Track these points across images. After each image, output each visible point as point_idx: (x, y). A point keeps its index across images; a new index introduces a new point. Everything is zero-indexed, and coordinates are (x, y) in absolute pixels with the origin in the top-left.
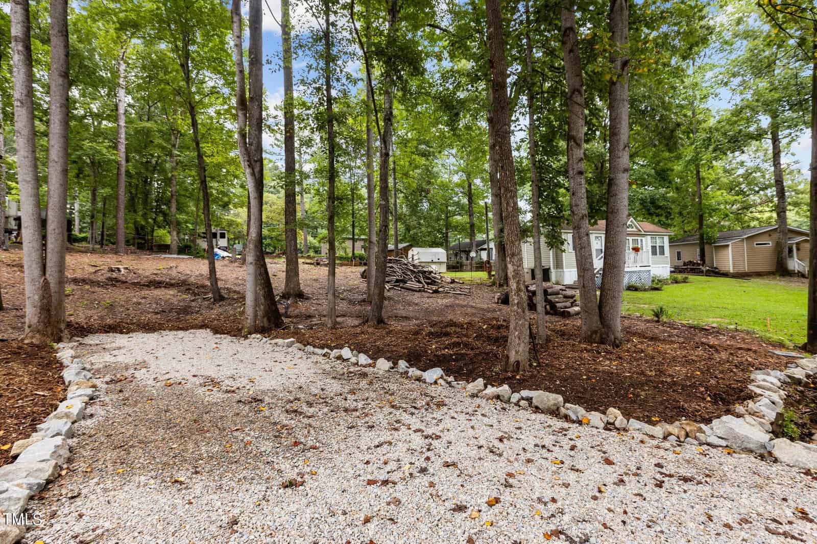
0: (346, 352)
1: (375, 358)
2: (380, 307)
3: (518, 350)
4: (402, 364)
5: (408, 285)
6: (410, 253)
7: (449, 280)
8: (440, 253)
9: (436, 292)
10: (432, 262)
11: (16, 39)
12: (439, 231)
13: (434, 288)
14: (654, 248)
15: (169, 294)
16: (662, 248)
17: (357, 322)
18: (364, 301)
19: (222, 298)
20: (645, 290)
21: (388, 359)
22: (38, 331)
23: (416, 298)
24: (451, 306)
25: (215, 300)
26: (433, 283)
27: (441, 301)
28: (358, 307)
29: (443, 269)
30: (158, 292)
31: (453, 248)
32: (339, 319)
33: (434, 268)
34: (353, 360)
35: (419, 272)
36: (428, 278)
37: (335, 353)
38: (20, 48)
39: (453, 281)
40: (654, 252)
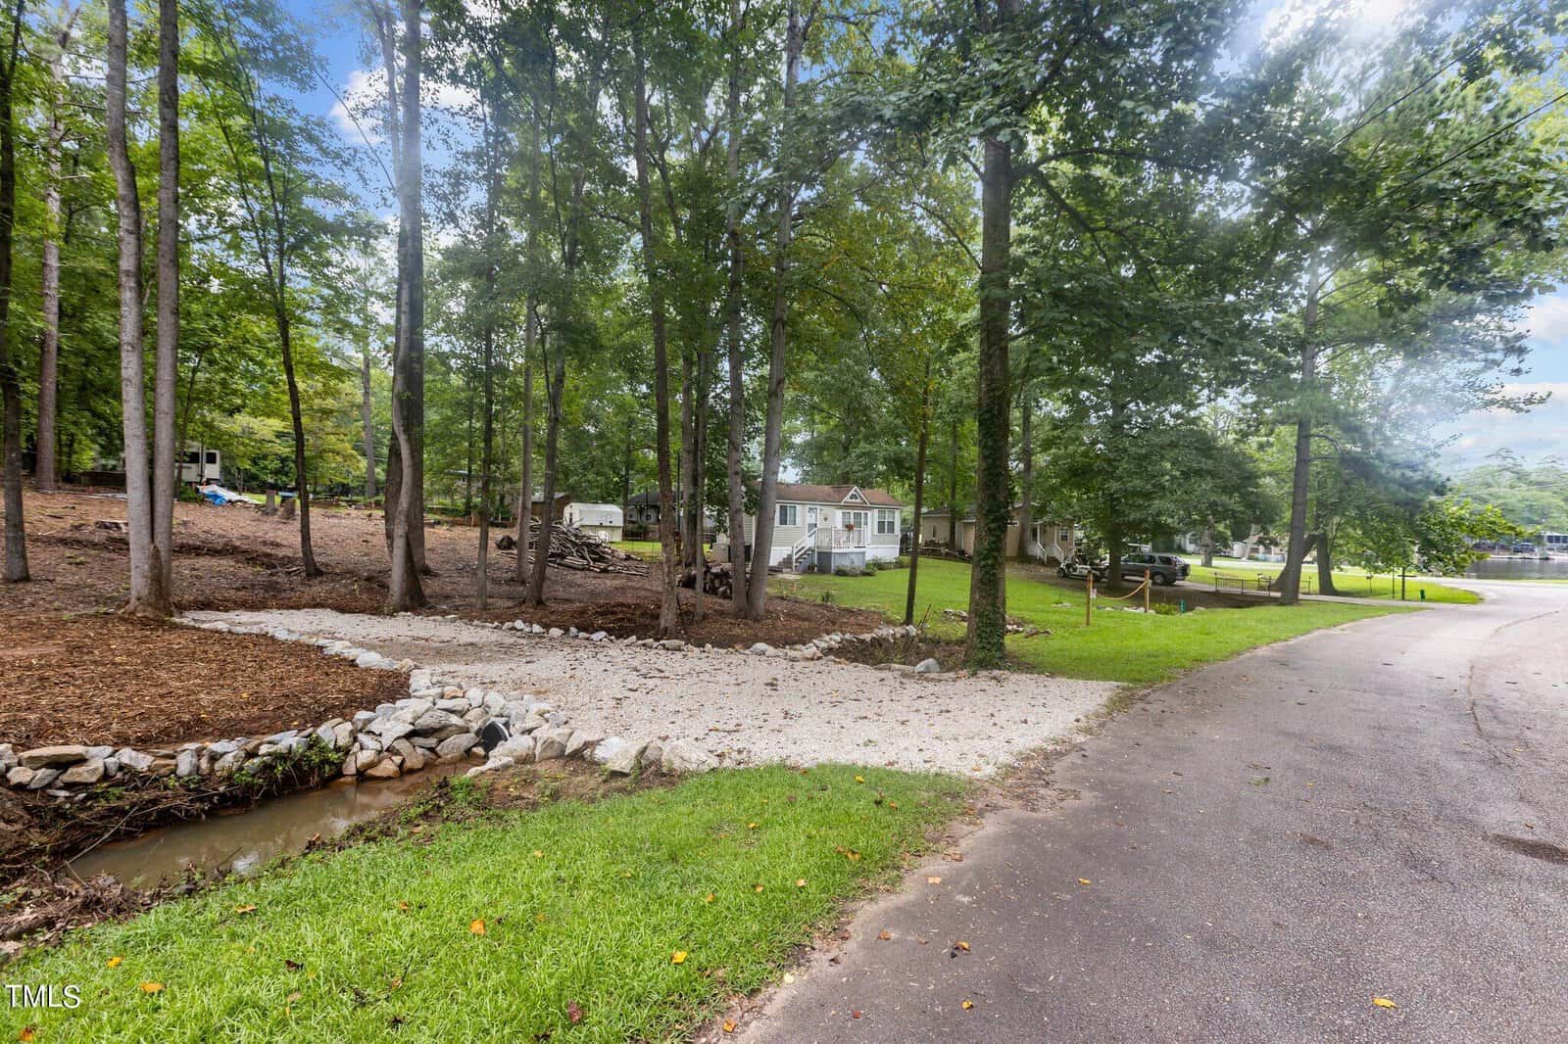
0: (519, 624)
1: (547, 626)
2: (539, 587)
3: (668, 618)
4: (573, 630)
5: (568, 560)
6: (567, 510)
7: (623, 555)
8: (614, 513)
9: (605, 571)
10: (601, 526)
11: (127, 273)
12: (616, 471)
13: (603, 566)
14: (881, 525)
15: (225, 564)
16: (891, 524)
17: (510, 604)
18: (512, 579)
19: (319, 573)
20: (855, 575)
21: (560, 627)
22: (150, 605)
23: (579, 577)
24: (622, 589)
25: (308, 575)
26: (601, 559)
27: (610, 583)
28: (506, 588)
29: (618, 536)
30: (203, 562)
31: (636, 502)
32: (490, 601)
33: (603, 535)
34: (528, 629)
35: (584, 544)
36: (596, 552)
37: (508, 624)
38: (132, 284)
39: (628, 558)
40: (881, 529)
